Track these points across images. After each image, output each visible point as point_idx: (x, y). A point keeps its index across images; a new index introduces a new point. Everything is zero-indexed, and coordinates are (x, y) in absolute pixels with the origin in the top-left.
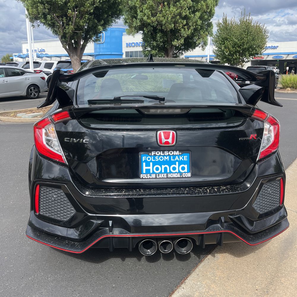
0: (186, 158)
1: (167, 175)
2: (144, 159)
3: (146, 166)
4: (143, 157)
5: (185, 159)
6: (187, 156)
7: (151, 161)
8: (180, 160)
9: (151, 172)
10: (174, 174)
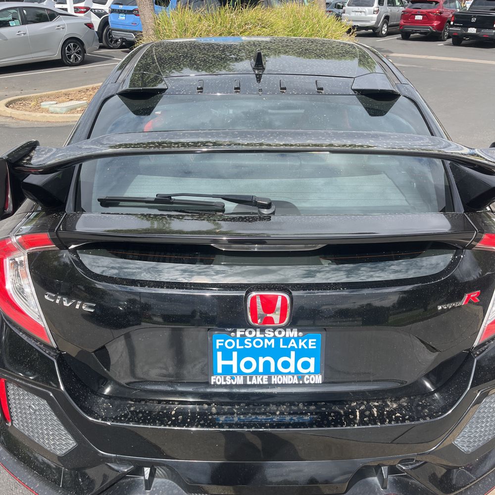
0: (314, 344)
1: (270, 379)
2: (218, 345)
3: (223, 359)
4: (218, 341)
5: (312, 345)
6: (315, 340)
7: (235, 349)
8: (300, 347)
9: (235, 370)
10: (284, 377)
